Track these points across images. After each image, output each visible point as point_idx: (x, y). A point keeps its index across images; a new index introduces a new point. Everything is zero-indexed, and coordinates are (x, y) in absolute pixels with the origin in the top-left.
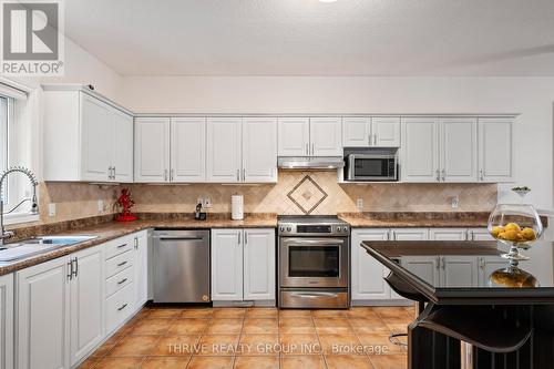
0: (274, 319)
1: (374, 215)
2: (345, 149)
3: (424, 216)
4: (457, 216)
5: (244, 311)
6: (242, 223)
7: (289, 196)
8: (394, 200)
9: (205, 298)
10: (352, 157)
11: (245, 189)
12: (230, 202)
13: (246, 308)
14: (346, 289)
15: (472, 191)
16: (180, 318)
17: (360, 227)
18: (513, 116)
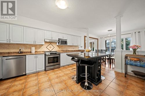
0: (45, 74)
1: (63, 51)
2: (59, 39)
3: (70, 51)
4: (74, 51)
5: (36, 74)
6: (34, 53)
7: (46, 47)
8: (66, 48)
9: (24, 73)
10: (60, 40)
11: (35, 46)
12: (31, 49)
13: (37, 73)
14: (60, 64)
15: (76, 47)
16: (15, 81)
17: (62, 53)
18: (81, 37)
